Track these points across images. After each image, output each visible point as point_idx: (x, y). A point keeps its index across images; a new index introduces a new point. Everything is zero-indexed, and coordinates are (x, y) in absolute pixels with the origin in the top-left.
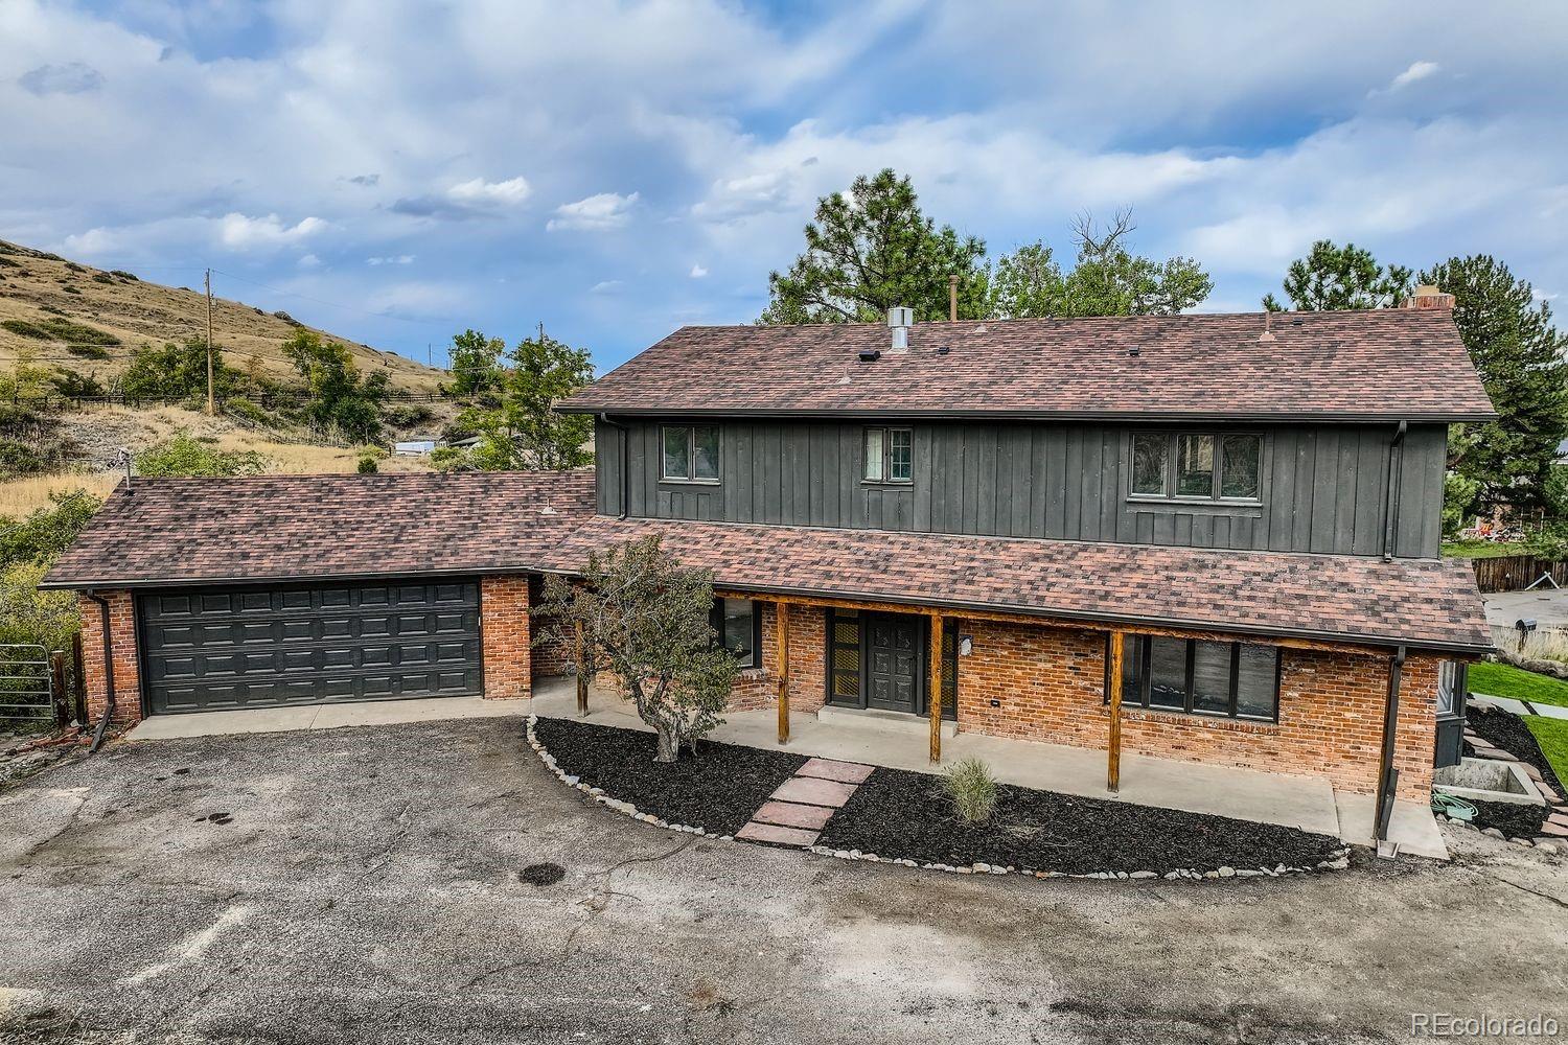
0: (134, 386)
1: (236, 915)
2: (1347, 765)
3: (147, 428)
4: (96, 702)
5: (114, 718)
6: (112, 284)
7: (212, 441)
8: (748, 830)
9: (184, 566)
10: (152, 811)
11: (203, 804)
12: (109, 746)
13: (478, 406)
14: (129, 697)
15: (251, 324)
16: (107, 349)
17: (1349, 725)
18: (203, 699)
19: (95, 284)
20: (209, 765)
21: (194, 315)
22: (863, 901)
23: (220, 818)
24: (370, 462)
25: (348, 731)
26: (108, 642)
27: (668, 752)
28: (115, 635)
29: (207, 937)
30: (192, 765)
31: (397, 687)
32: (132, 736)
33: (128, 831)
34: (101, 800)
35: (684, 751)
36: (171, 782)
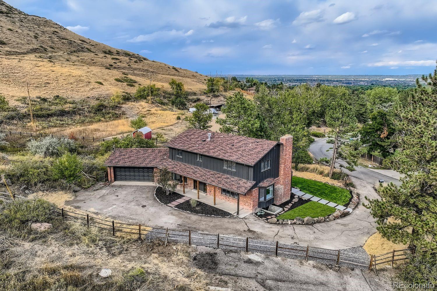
0: (137, 96)
1: (115, 206)
2: (244, 206)
3: (138, 108)
4: (109, 179)
5: (111, 182)
6: (138, 63)
7: (149, 111)
8: (169, 205)
9: (118, 164)
10: (111, 194)
11: (116, 194)
12: (110, 185)
13: (211, 96)
14: (113, 179)
15: (167, 71)
16: (134, 84)
17: (245, 201)
18: (121, 180)
19: (134, 63)
20: (119, 189)
21: (154, 70)
22: (172, 213)
23: (117, 196)
24: (179, 117)
25: (136, 186)
26: (111, 172)
27: (168, 193)
28: (111, 171)
29: (111, 208)
30: (117, 189)
31: (144, 180)
32: (113, 184)
33: (108, 196)
34: (107, 192)
35: (170, 194)
36: (114, 191)
